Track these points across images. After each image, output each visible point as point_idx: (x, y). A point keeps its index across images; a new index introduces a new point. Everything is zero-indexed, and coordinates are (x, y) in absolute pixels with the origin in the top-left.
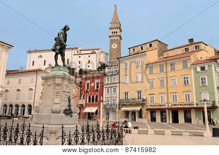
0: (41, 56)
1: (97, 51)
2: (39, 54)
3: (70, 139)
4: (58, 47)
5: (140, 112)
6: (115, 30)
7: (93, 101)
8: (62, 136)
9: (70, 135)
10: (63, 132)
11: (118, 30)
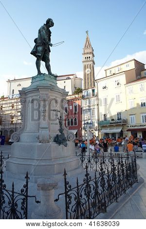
0: (19, 85)
1: (71, 77)
2: (18, 83)
3: (78, 194)
4: (40, 49)
5: (121, 133)
6: (88, 56)
7: (72, 124)
8: (66, 193)
9: (78, 186)
10: (66, 183)
11: (91, 56)
